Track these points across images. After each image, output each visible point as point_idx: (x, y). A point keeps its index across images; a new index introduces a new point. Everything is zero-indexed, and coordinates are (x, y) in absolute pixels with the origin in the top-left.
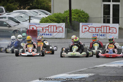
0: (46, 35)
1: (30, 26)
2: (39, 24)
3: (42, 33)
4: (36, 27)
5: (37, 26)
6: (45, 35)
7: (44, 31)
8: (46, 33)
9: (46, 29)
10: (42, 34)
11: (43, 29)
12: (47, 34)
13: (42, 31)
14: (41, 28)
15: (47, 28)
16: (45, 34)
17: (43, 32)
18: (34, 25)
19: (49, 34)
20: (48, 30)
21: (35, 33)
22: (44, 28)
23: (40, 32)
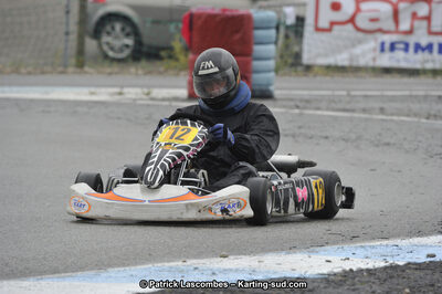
0: (416, 51)
3: (388, 39)
6: (406, 49)
7: (405, 25)
8: (412, 40)
9: (414, 15)
10: (393, 47)
11: (396, 15)
12: (418, 47)
13: (390, 25)
15: (423, 10)
16: (407, 45)
17: (397, 32)
19: (430, 47)
20: (428, 18)
21: (237, 37)
23: (380, 31)
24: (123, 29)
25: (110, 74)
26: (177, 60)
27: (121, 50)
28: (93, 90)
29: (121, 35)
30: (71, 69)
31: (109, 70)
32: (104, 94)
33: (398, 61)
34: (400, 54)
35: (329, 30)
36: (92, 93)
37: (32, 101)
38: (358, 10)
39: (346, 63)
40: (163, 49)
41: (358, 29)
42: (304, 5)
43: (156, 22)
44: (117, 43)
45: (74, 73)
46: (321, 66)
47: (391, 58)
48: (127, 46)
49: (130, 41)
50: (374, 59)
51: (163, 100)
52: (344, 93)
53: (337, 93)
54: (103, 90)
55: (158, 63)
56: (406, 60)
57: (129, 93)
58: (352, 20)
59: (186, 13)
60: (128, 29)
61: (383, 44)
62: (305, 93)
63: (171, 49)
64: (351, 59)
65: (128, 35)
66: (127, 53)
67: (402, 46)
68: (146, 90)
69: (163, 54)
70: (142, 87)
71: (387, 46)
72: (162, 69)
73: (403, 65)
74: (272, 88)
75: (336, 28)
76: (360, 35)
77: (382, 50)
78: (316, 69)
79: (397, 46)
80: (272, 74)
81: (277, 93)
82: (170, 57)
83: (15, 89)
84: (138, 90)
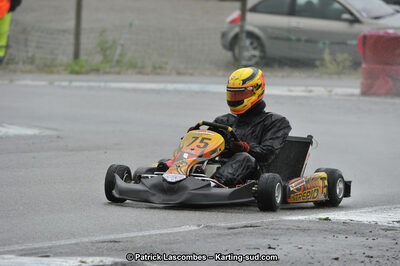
24: (252, 44)
27: (250, 59)
29: (250, 48)
36: (290, 91)
44: (247, 54)
48: (254, 56)
49: (257, 53)
60: (255, 44)
63: (322, 60)
65: (255, 48)
66: (254, 61)
69: (318, 63)
82: (323, 65)
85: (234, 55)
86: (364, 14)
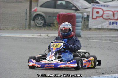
1: (93, 8)
2: (107, 6)
3: (112, 21)
4: (104, 11)
5: (105, 9)
6: (117, 24)
7: (116, 18)
10: (113, 23)
11: (114, 15)
14: (111, 13)
16: (117, 23)
17: (114, 19)
18: (101, 7)
22: (115, 12)
23: (109, 19)
24: (41, 18)
25: (38, 30)
26: (55, 26)
27: (40, 24)
28: (33, 34)
29: (40, 20)
30: (27, 29)
31: (37, 29)
32: (36, 36)
33: (114, 27)
34: (115, 25)
35: (96, 19)
36: (33, 35)
37: (17, 37)
38: (104, 13)
39: (100, 28)
40: (52, 24)
41: (104, 19)
42: (89, 12)
43: (50, 17)
44: (39, 22)
45: (28, 30)
46: (94, 28)
47: (112, 26)
48: (42, 23)
49: (43, 22)
50: (108, 27)
51: (52, 37)
52: (100, 35)
53: (98, 35)
54: (36, 34)
55: (50, 27)
56: (116, 27)
57: (43, 35)
58: (102, 16)
59: (58, 14)
60: (42, 18)
61: (110, 22)
62: (90, 35)
63: (54, 24)
64: (102, 27)
65: (42, 20)
66: (42, 24)
67: (115, 23)
68: (47, 35)
69: (52, 25)
70: (46, 34)
71: (111, 23)
72: (51, 29)
73: (116, 28)
74: (80, 34)
75: (98, 18)
76: (104, 20)
77: (110, 24)
78: (92, 29)
79: (114, 23)
80: (81, 30)
81: (82, 35)
82: (53, 26)
83: (12, 34)
84: (45, 35)
85: (35, 23)
86: (80, 8)
